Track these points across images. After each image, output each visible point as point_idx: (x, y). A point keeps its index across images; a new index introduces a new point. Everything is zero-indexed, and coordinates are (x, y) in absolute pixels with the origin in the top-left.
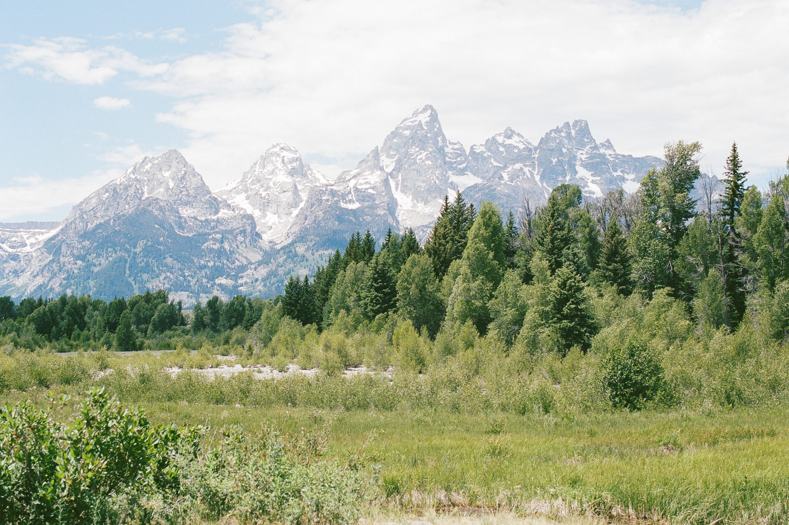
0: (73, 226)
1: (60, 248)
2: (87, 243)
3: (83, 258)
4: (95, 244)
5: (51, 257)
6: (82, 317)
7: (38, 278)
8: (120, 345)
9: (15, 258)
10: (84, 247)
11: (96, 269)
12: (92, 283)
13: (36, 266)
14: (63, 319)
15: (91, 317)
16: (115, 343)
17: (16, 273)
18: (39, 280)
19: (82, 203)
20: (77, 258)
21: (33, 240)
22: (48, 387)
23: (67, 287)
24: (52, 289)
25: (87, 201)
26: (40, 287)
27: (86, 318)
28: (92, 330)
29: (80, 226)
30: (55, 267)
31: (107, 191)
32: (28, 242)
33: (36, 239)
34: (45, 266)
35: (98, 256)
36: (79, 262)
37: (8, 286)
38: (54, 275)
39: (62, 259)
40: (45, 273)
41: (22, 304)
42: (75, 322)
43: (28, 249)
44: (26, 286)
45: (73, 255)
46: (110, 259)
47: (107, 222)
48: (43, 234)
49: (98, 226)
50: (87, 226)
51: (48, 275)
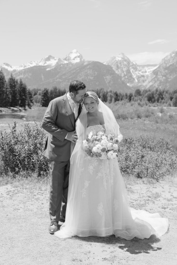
0: (162, 65)
1: (158, 73)
2: (166, 71)
3: (165, 76)
4: (169, 71)
5: (155, 76)
6: (162, 95)
7: (150, 83)
8: (174, 105)
9: (143, 76)
10: (165, 73)
11: (169, 80)
12: (168, 84)
13: (150, 79)
14: (156, 96)
15: (165, 96)
16: (172, 104)
17: (143, 81)
18: (151, 84)
19: (165, 58)
20: (163, 76)
21: (149, 70)
22: (140, 118)
23: (160, 85)
24: (155, 86)
25: (167, 57)
26: (151, 86)
27: (164, 96)
28: (166, 100)
29: (164, 65)
30: (156, 79)
31: (174, 53)
32: (147, 71)
33: (150, 70)
34: (153, 79)
35: (170, 75)
36: (164, 78)
37: (141, 86)
38: (156, 82)
39: (158, 77)
40: (153, 81)
41: (143, 91)
42: (160, 97)
43: (147, 73)
44: (146, 85)
45: (162, 75)
46: (174, 76)
47: (173, 64)
48: (152, 68)
49: (171, 65)
50: (167, 65)
51: (153, 82)
